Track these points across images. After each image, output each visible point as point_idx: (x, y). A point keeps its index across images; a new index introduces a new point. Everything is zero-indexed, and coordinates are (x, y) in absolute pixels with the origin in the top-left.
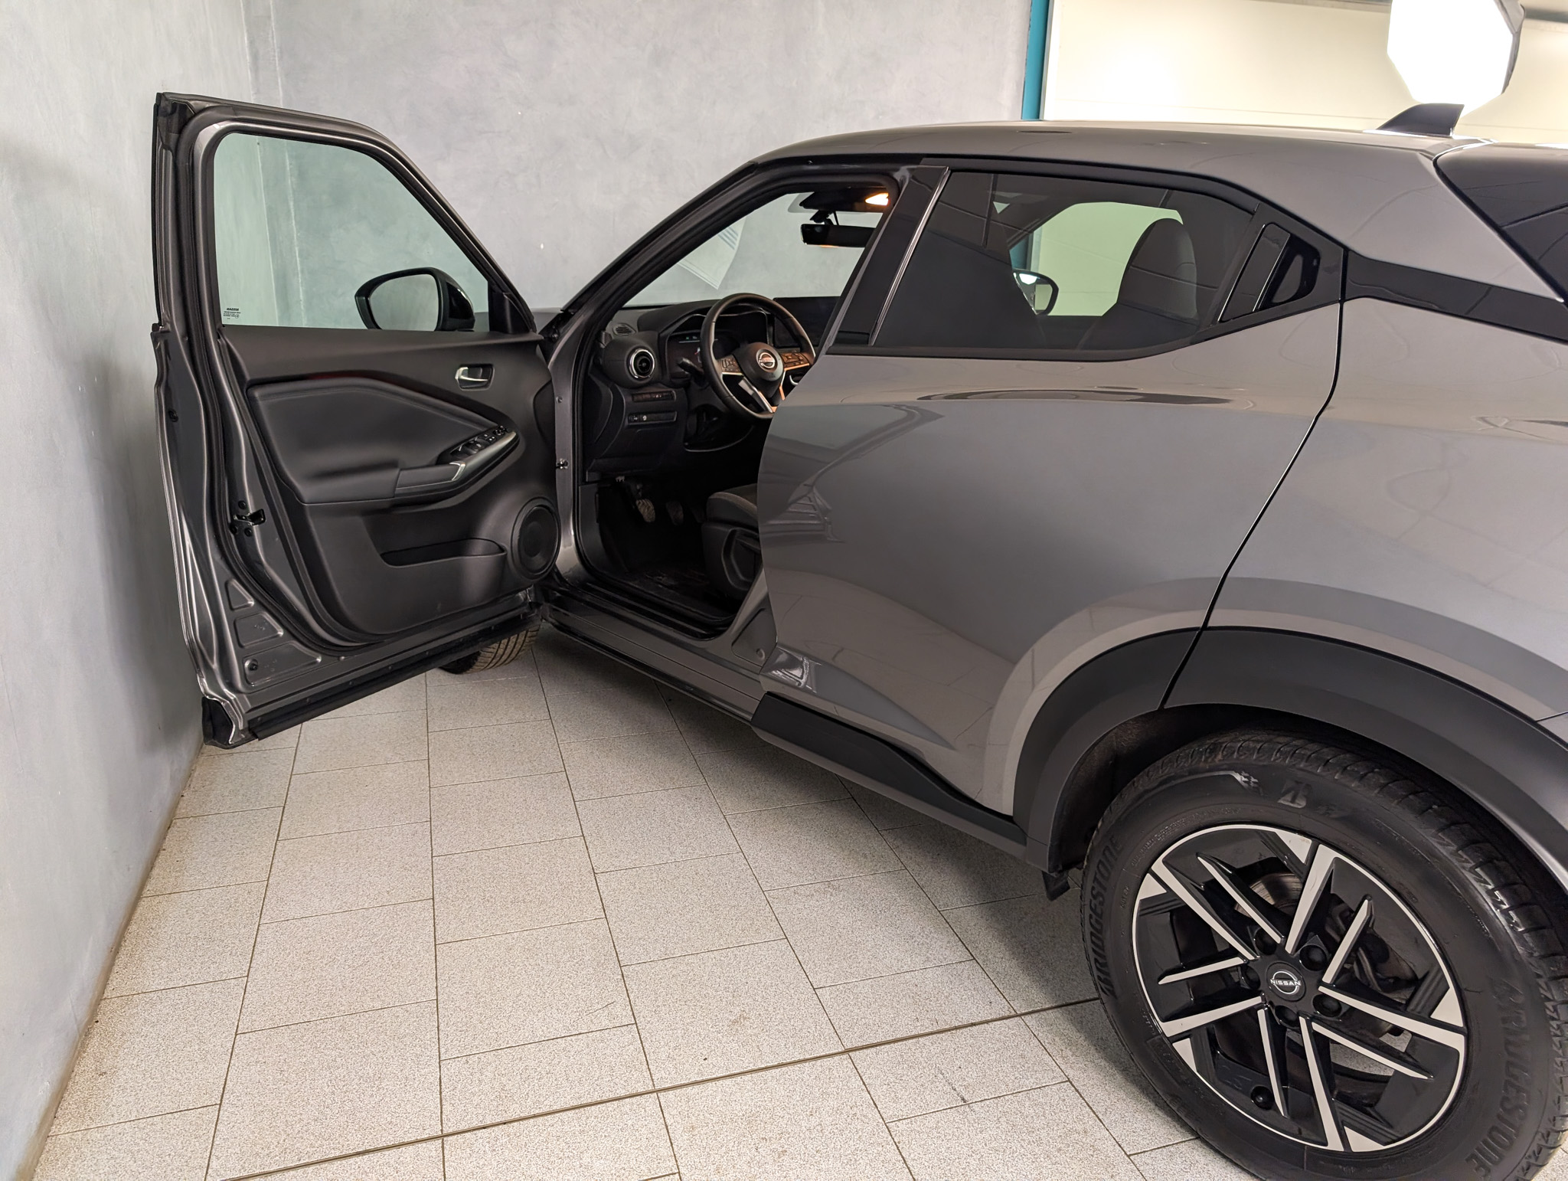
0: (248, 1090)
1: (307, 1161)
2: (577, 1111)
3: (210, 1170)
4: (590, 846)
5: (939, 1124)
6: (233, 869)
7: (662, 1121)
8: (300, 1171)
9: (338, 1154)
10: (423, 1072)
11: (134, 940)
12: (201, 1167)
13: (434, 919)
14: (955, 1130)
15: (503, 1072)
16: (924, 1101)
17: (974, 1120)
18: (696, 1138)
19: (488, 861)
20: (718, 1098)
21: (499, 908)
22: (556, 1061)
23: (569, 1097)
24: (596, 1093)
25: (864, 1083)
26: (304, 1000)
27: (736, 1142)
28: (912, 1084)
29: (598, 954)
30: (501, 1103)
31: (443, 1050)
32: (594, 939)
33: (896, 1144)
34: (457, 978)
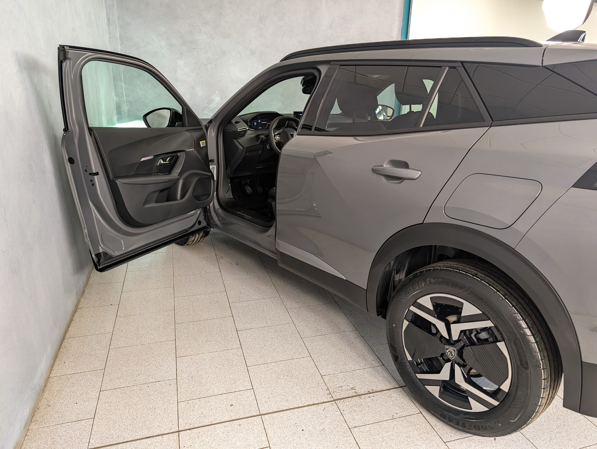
0: (105, 413)
1: (127, 440)
2: (230, 422)
3: (90, 443)
4: (235, 320)
5: (370, 429)
6: (99, 328)
7: (263, 426)
8: (125, 444)
9: (139, 437)
10: (171, 407)
11: (62, 355)
12: (86, 442)
13: (176, 348)
15: (202, 407)
16: (365, 420)
17: (384, 428)
18: (276, 433)
19: (196, 325)
20: (285, 418)
21: (200, 344)
22: (222, 403)
23: (227, 417)
24: (238, 415)
25: (341, 413)
26: (126, 378)
27: (292, 435)
28: (360, 413)
29: (238, 362)
30: (201, 419)
31: (179, 398)
32: (237, 356)
33: (354, 437)
34: (185, 370)
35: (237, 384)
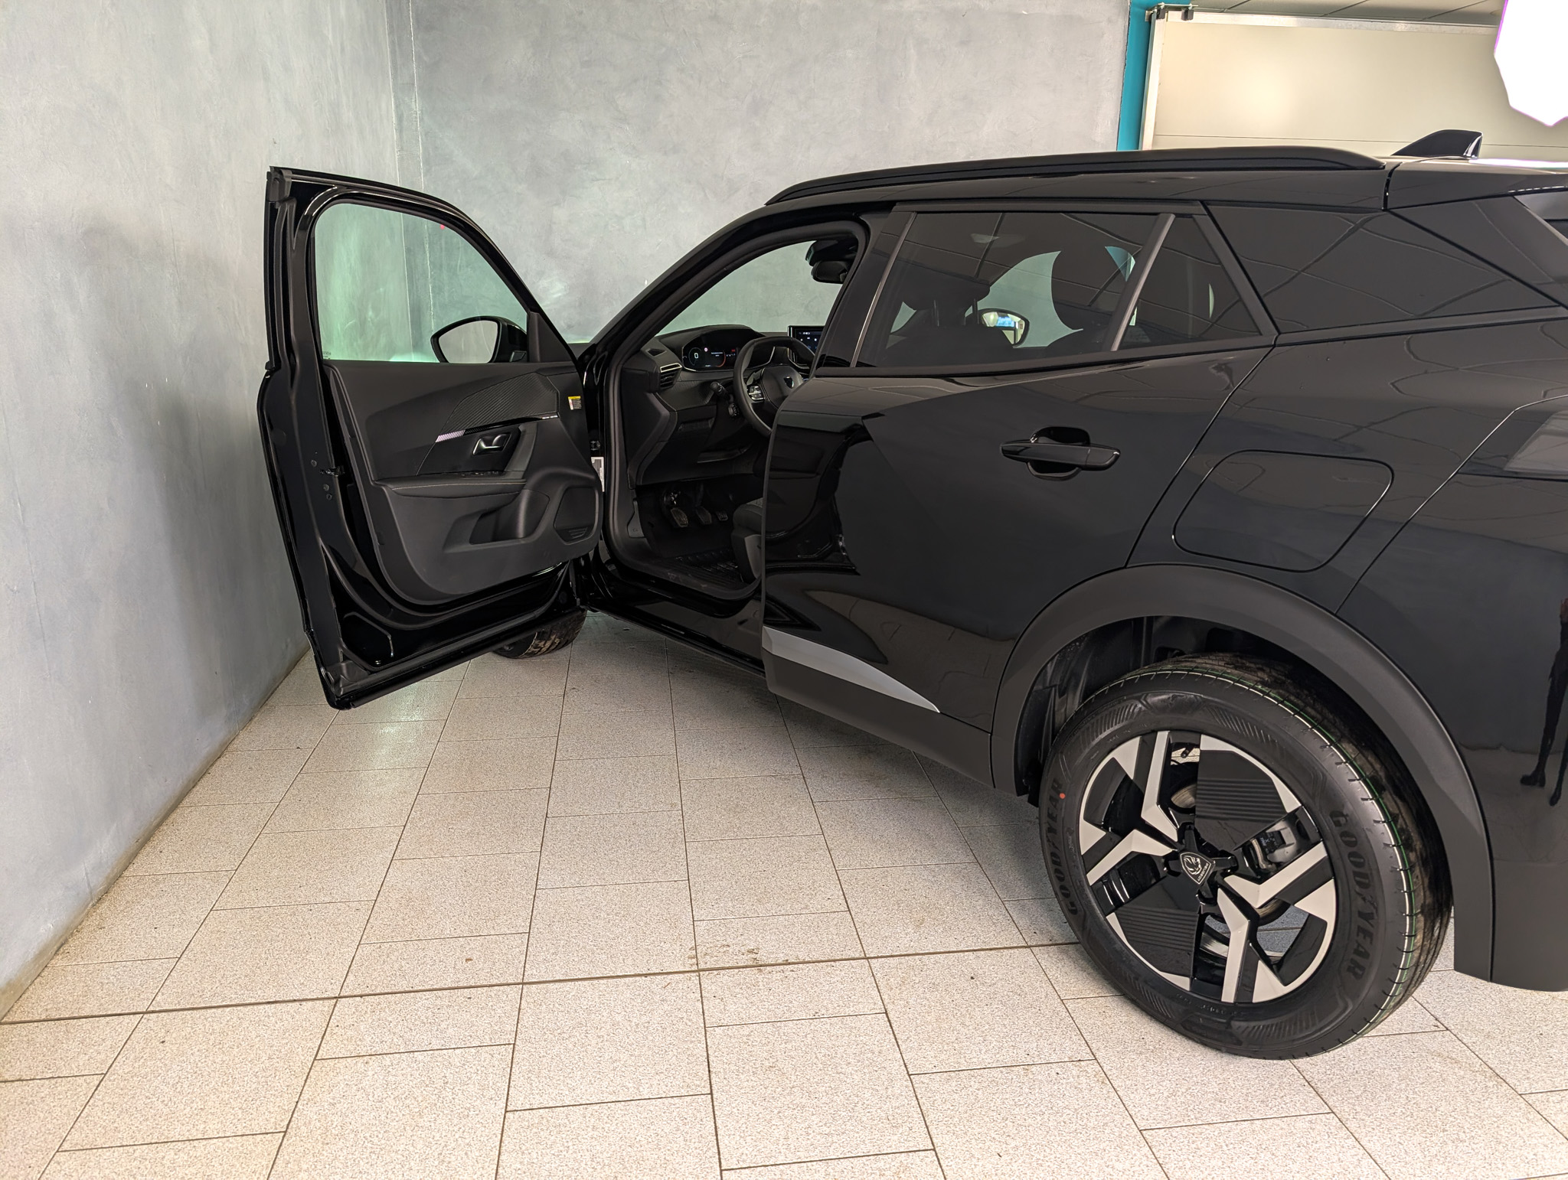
0: (204, 950)
1: (228, 1003)
2: (452, 991)
3: (154, 1002)
4: (553, 797)
5: (752, 1034)
6: (256, 792)
7: (518, 1006)
8: (220, 1010)
9: (253, 1001)
10: (342, 951)
11: (160, 837)
12: (147, 1000)
13: (399, 841)
14: (764, 1039)
15: (405, 957)
16: (747, 1015)
17: (784, 1033)
18: (540, 1020)
19: (463, 800)
20: (573, 994)
21: (456, 837)
23: (448, 981)
24: (472, 980)
25: (701, 996)
26: (273, 891)
28: (744, 1001)
29: (522, 878)
30: (393, 979)
31: (365, 937)
32: (523, 867)
33: (706, 1043)
34: (399, 885)
35: (498, 921)
